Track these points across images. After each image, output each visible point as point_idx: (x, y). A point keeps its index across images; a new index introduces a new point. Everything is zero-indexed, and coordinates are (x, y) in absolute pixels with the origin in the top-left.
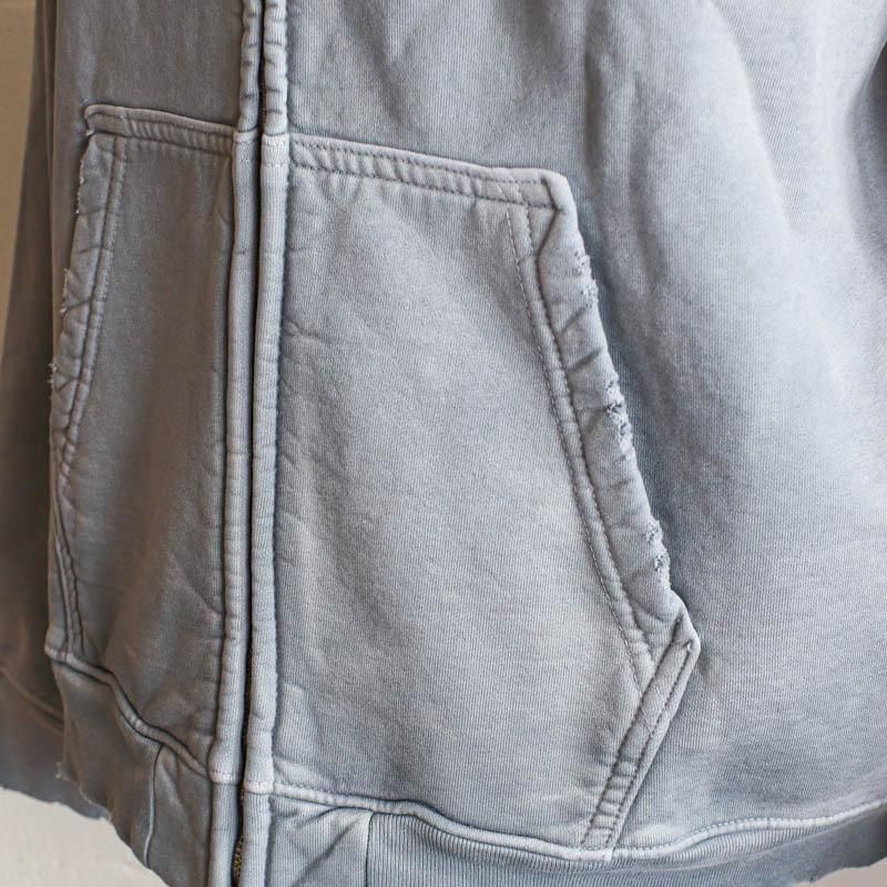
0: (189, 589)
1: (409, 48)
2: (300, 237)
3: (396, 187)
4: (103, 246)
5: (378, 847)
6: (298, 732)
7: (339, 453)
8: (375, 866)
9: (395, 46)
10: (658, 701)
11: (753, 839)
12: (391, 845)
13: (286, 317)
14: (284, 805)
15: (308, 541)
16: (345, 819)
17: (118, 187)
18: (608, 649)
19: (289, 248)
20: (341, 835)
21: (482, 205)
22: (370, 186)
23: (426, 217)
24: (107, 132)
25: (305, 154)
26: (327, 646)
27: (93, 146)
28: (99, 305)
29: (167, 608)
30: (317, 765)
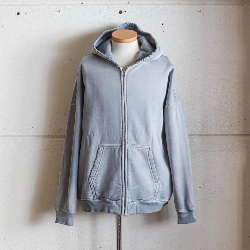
0: (117, 185)
1: (138, 137)
2: (129, 152)
3: (136, 148)
4: (101, 157)
5: (137, 204)
6: (130, 196)
7: (134, 170)
8: (137, 206)
9: (137, 137)
10: (157, 187)
11: (162, 202)
12: (138, 204)
13: (127, 159)
14: (129, 202)
15: (130, 177)
16: (134, 202)
17: (104, 152)
18: (153, 184)
19: (128, 153)
20: (134, 204)
21: (144, 149)
22: (134, 148)
23: (139, 150)
24: (102, 147)
25: (129, 146)
26: (132, 186)
27: (100, 149)
28: (100, 163)
29: (114, 187)
30: (131, 198)
